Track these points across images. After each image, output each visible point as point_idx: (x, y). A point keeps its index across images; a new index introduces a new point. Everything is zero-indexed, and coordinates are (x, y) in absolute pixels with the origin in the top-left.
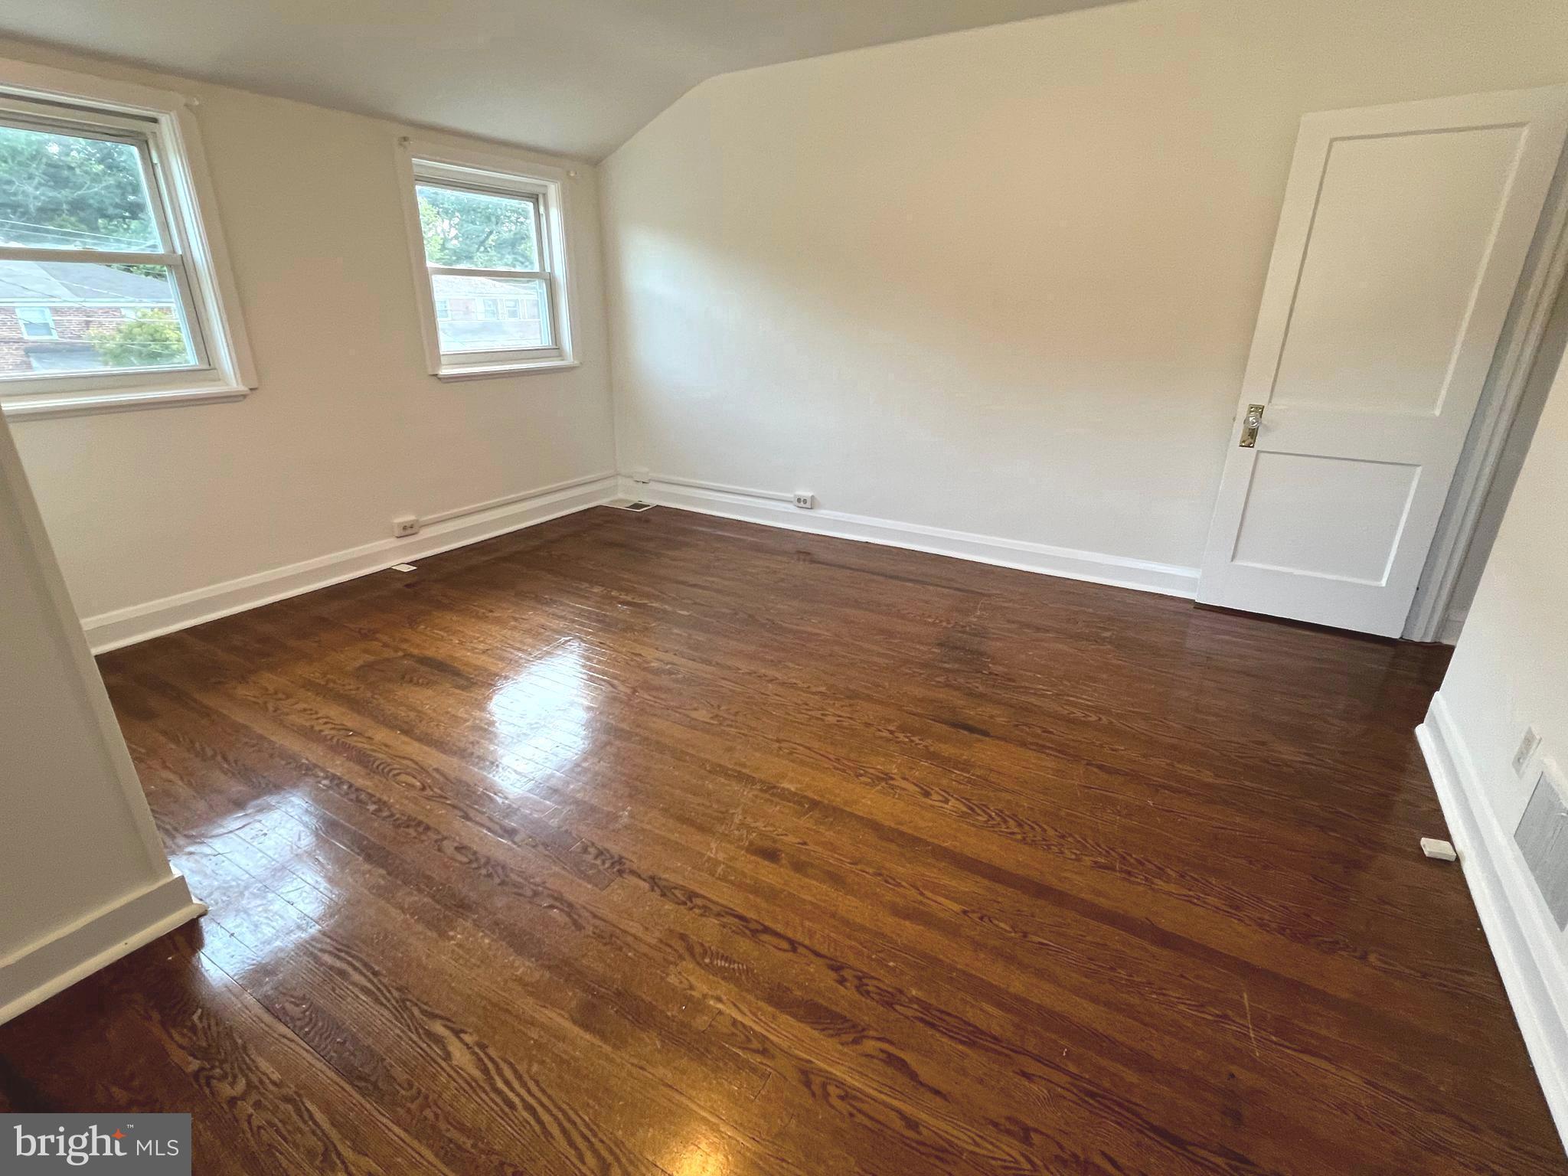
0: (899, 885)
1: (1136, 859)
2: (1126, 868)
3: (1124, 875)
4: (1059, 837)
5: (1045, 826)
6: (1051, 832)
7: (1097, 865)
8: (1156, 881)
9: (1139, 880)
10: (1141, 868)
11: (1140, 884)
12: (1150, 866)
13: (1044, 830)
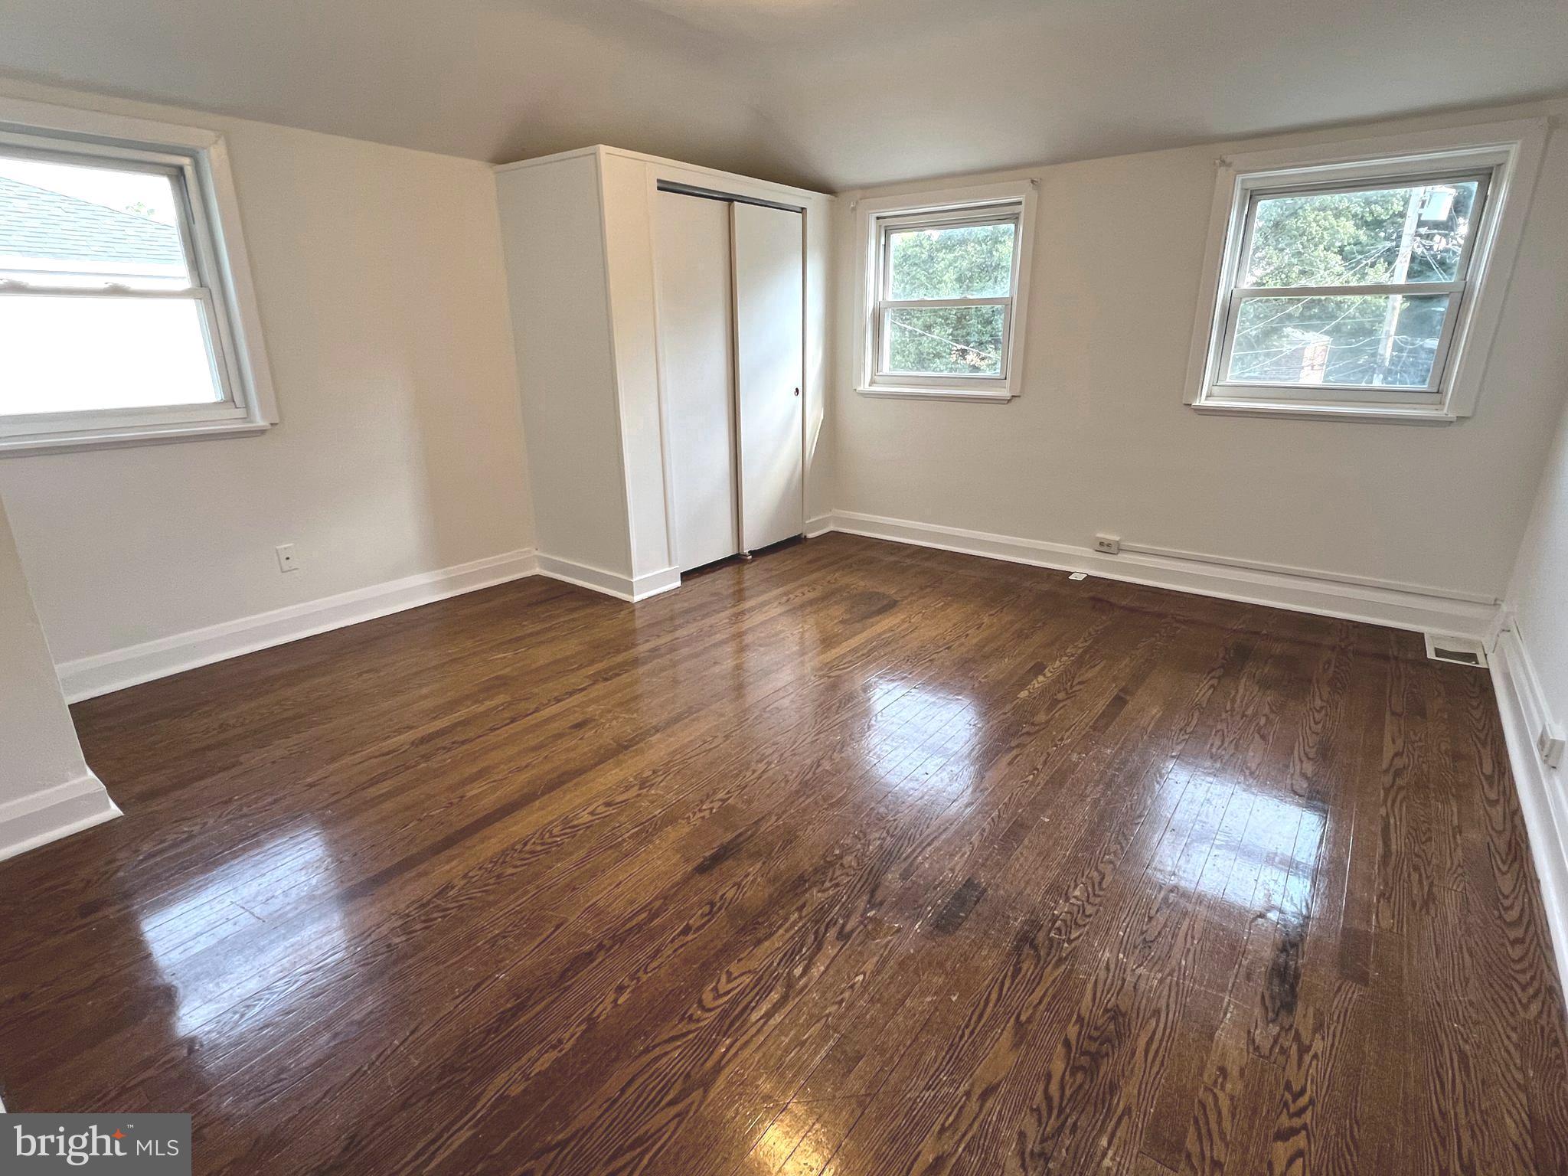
0: (510, 772)
1: (436, 919)
2: (431, 906)
3: (425, 901)
4: (501, 874)
5: (519, 869)
6: (510, 871)
7: (449, 886)
8: (400, 922)
9: (411, 909)
10: (423, 918)
11: (408, 907)
12: (418, 927)
13: (516, 867)
